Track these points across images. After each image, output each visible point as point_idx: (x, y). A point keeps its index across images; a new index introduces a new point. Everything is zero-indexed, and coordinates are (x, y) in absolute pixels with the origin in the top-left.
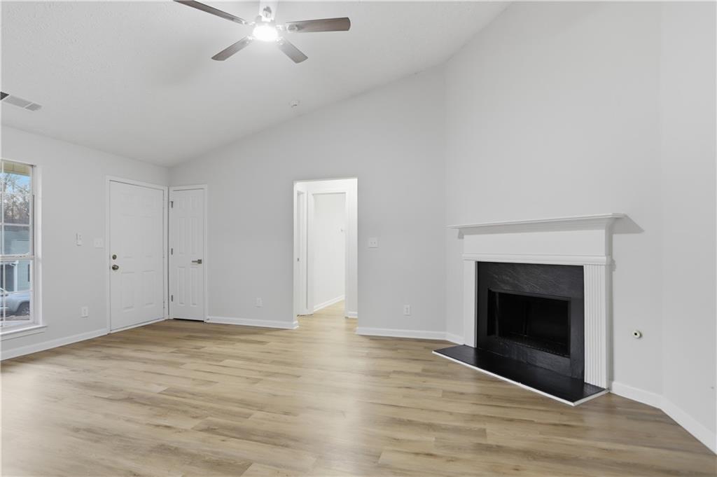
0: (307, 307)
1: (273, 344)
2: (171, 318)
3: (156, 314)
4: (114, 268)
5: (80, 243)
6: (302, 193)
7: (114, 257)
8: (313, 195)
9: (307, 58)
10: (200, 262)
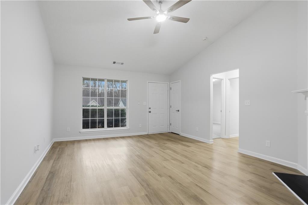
0: (225, 135)
1: (193, 148)
2: (171, 132)
3: (165, 130)
4: (149, 112)
5: (139, 103)
6: (223, 79)
7: (150, 108)
8: (229, 79)
9: (189, 19)
10: (178, 111)
